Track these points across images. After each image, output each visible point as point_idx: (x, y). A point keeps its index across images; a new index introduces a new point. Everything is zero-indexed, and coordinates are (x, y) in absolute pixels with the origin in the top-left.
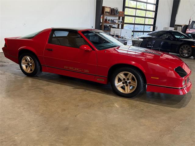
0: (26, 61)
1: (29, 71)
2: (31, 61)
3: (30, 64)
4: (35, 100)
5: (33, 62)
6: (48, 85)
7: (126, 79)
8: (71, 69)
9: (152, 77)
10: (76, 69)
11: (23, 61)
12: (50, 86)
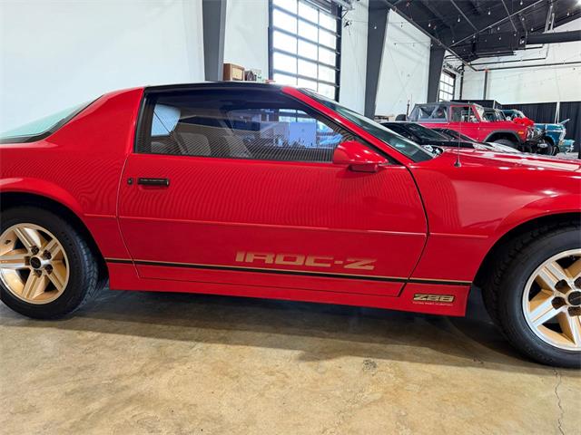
0: (19, 246)
2: (48, 248)
3: (44, 262)
5: (60, 247)
7: (572, 284)
11: (4, 251)
12: (182, 368)
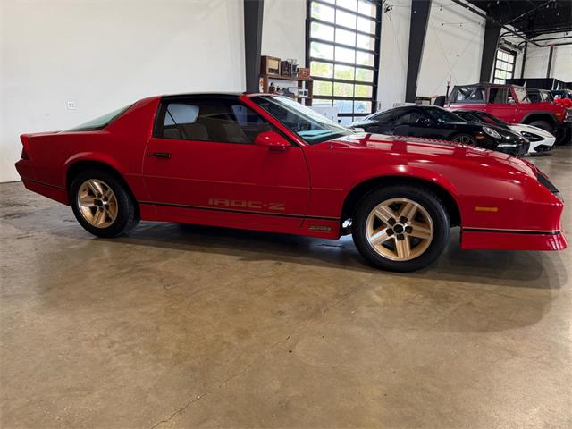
0: (91, 193)
1: (100, 222)
2: (106, 195)
3: (104, 203)
4: (141, 310)
5: (113, 194)
6: (167, 257)
7: (397, 220)
8: (230, 207)
9: (478, 209)
10: (244, 205)
11: (83, 195)
